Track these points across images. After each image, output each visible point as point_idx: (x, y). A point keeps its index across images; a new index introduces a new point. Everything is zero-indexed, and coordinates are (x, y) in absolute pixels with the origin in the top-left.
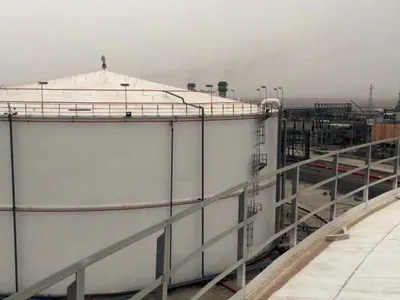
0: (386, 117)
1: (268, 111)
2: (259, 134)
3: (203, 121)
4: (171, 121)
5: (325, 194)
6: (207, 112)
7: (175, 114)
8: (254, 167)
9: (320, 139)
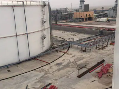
0: (77, 11)
1: (45, 4)
2: (43, 11)
3: (24, 6)
4: (13, 7)
5: (63, 32)
6: (25, 4)
7: (14, 4)
8: (42, 22)
9: (59, 18)
